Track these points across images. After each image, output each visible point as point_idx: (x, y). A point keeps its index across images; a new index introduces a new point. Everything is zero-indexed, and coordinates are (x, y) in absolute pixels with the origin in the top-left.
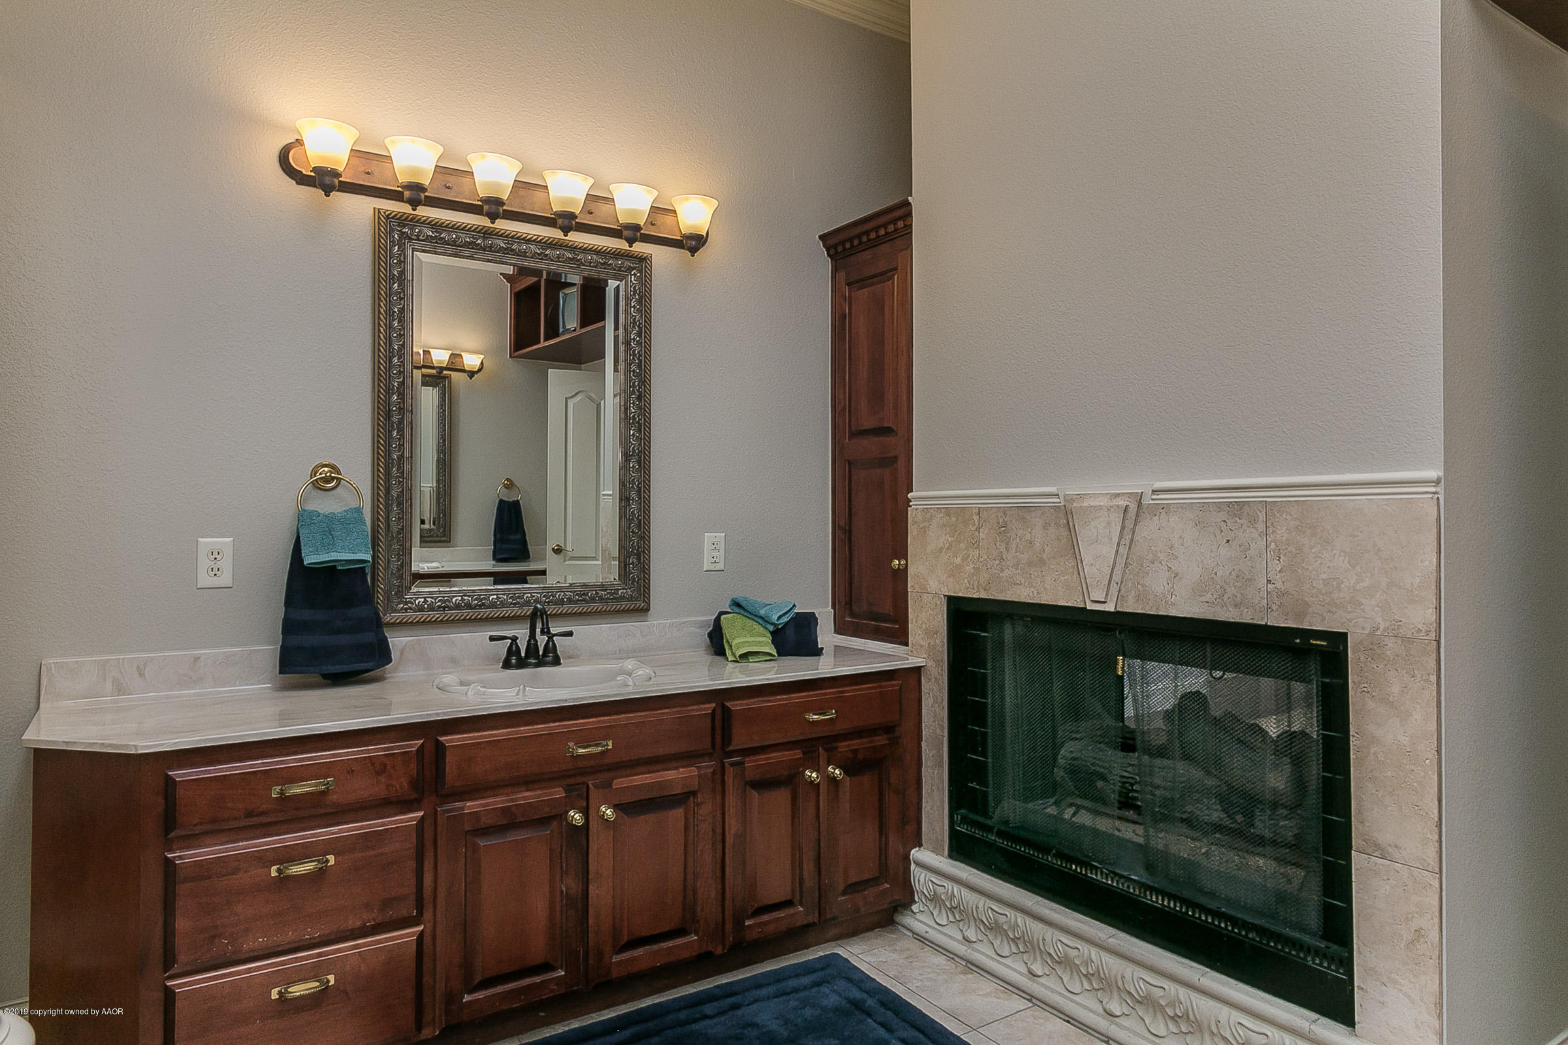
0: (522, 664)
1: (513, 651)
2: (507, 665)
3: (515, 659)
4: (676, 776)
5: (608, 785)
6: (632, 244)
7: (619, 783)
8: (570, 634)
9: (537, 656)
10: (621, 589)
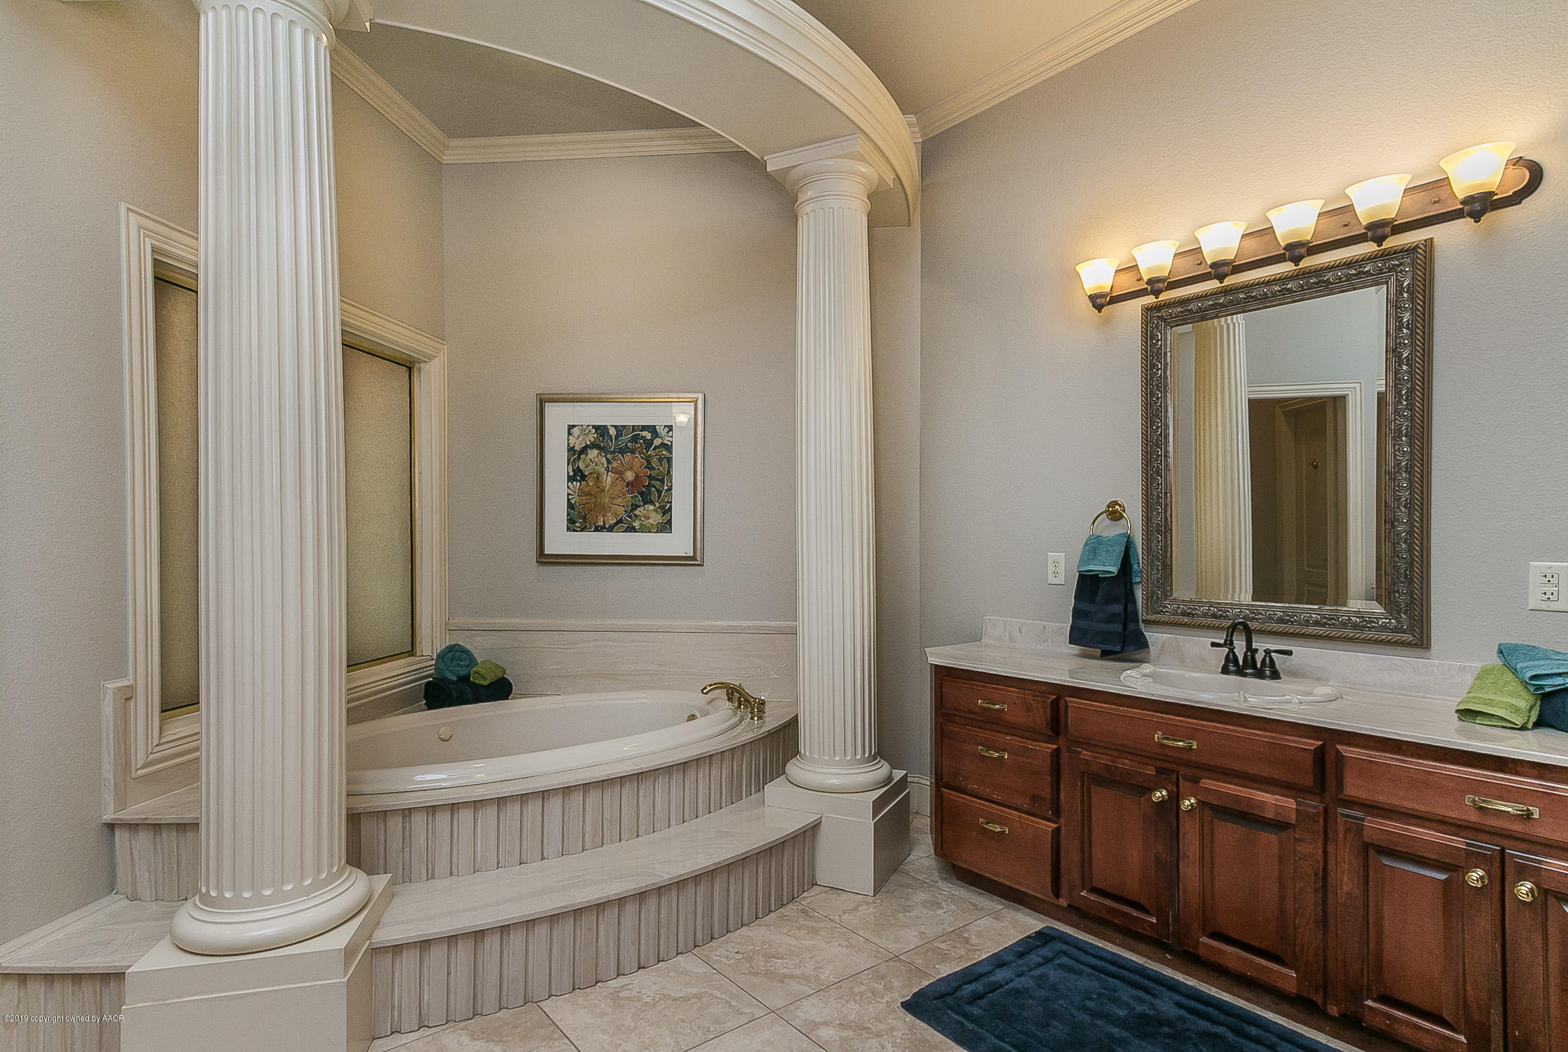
0: (1240, 672)
1: (1231, 659)
2: (1225, 671)
3: (1232, 666)
4: (1270, 801)
5: (1196, 780)
6: (1382, 242)
7: (1207, 783)
8: (1289, 653)
9: (1254, 666)
10: (1382, 619)
